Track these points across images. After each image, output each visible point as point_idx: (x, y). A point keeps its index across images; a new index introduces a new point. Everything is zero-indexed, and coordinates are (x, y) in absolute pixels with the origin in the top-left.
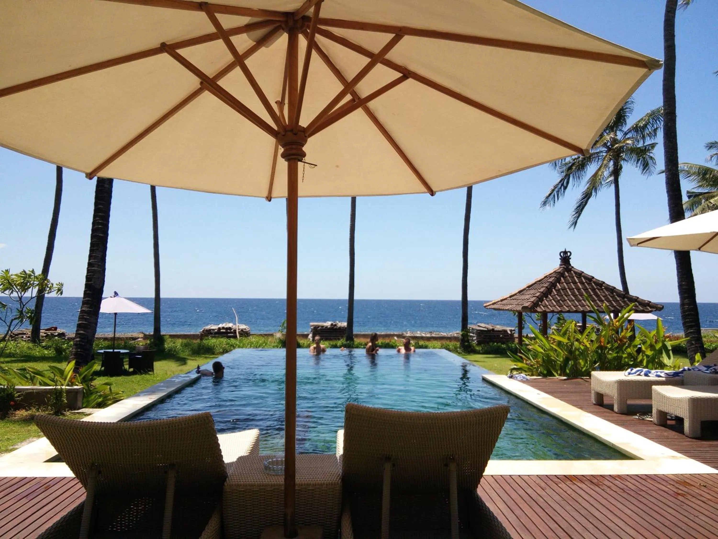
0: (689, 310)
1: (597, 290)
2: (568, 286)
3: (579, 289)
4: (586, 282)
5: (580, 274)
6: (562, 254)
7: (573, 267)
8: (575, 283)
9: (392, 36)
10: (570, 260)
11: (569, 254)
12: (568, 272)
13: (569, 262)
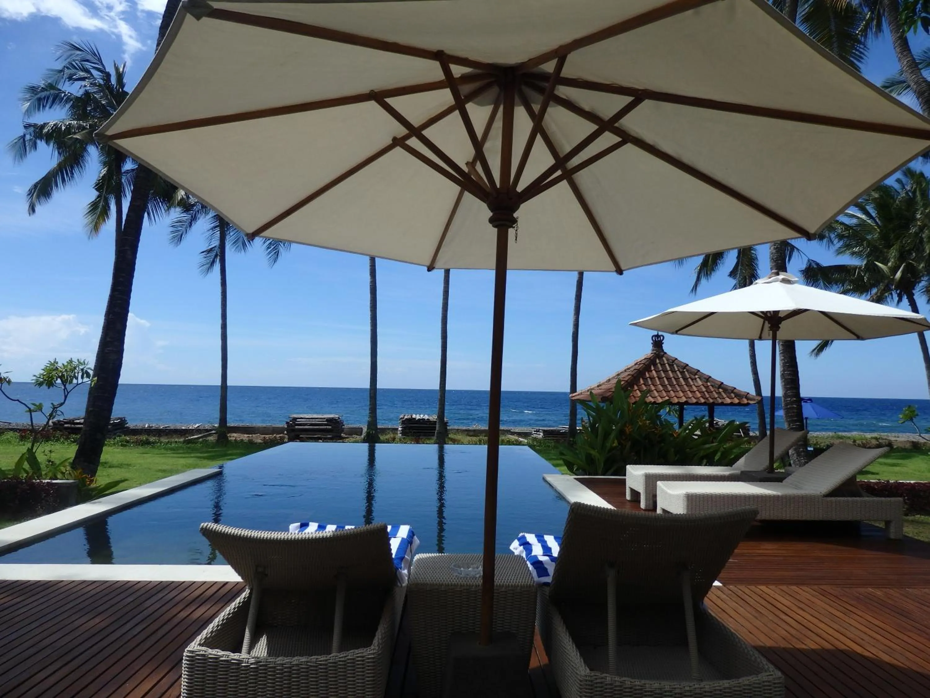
0: (792, 403)
1: (690, 380)
2: (657, 374)
3: (669, 379)
4: (679, 370)
5: (673, 362)
6: (654, 338)
7: (666, 353)
8: (665, 371)
9: (630, 99)
10: (663, 345)
11: (662, 338)
12: (659, 359)
13: (662, 347)
